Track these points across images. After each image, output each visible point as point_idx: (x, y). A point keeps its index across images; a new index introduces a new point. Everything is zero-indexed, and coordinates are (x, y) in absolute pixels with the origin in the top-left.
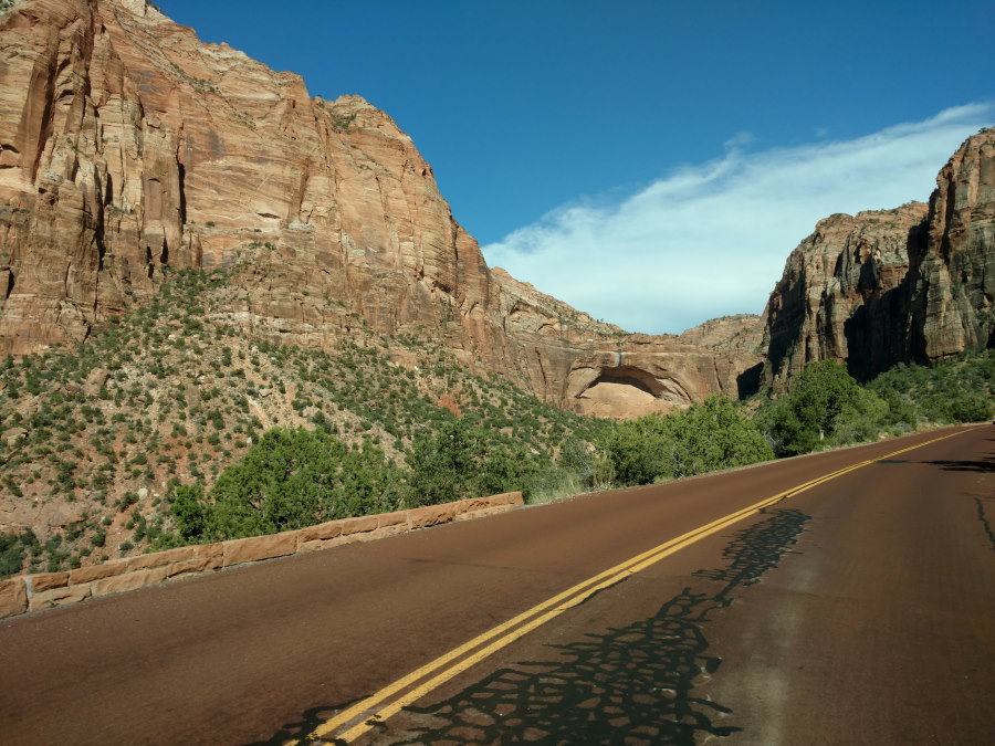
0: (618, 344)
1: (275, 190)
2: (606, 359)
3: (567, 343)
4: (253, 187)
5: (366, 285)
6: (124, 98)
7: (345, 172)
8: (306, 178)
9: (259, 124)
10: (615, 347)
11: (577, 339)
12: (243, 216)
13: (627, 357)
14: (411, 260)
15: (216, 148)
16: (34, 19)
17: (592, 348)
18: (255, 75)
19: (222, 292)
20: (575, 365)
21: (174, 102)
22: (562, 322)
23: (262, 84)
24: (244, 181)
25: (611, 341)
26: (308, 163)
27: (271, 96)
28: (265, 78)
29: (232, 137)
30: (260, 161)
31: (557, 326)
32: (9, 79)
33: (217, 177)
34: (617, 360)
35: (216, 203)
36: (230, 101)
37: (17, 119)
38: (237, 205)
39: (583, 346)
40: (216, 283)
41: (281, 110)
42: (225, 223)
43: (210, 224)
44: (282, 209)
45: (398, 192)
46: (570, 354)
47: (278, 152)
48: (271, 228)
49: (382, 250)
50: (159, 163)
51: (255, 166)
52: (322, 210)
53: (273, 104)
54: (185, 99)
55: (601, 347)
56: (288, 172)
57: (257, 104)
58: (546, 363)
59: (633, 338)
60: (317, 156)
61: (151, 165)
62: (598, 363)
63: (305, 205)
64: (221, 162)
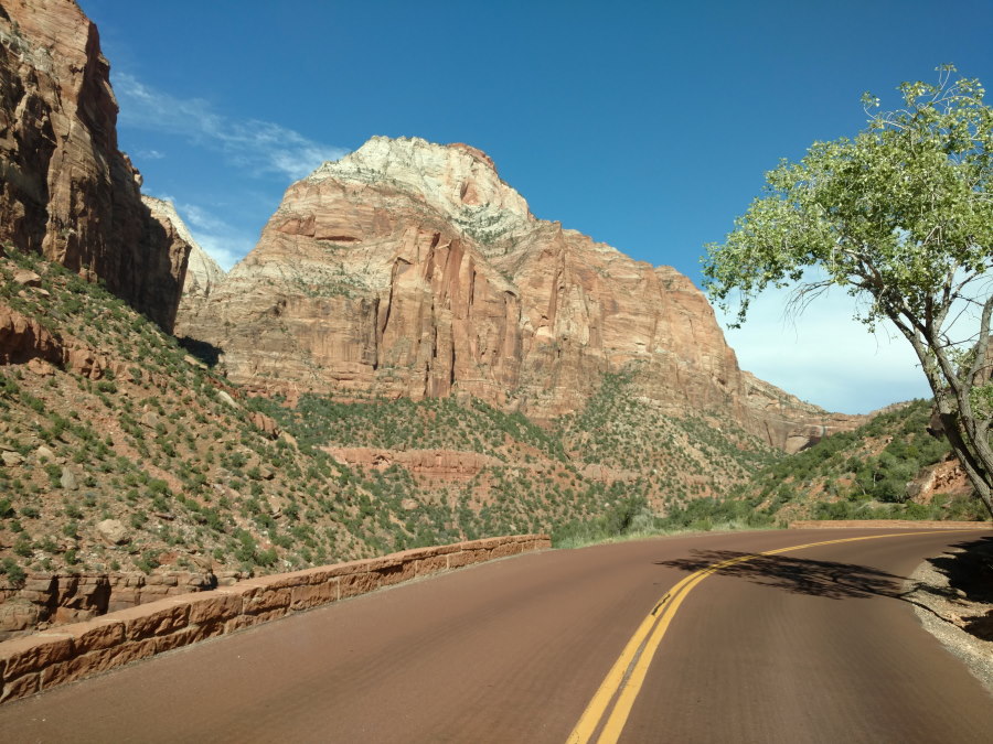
0: (822, 420)
1: (643, 330)
2: (813, 431)
3: (785, 417)
4: (633, 328)
5: (688, 382)
6: (578, 286)
7: (674, 317)
8: (656, 322)
9: (633, 293)
10: (820, 423)
11: (792, 415)
12: (628, 345)
13: (829, 430)
14: (708, 367)
15: (615, 308)
16: (550, 254)
17: (803, 422)
18: (626, 264)
19: (631, 386)
20: (791, 433)
21: (596, 285)
22: (781, 403)
23: (631, 269)
24: (629, 325)
25: (817, 418)
26: (657, 314)
27: (636, 276)
28: (632, 266)
29: (622, 303)
30: (636, 314)
31: (778, 406)
32: (544, 285)
33: (616, 323)
34: (822, 432)
35: (615, 337)
36: (616, 280)
37: (547, 304)
38: (625, 338)
39: (796, 420)
40: (625, 381)
41: (643, 285)
42: (620, 348)
43: (613, 349)
44: (647, 340)
45: (700, 327)
46: (787, 426)
47: (644, 309)
48: (642, 351)
49: (694, 362)
50: (596, 320)
51: (633, 317)
52: (665, 340)
53: (639, 281)
54: (600, 283)
55: (810, 422)
56: (649, 320)
57: (630, 281)
58: (772, 431)
59: (834, 416)
60: (661, 309)
61: (593, 320)
62: (807, 433)
63: (657, 338)
64: (617, 316)
